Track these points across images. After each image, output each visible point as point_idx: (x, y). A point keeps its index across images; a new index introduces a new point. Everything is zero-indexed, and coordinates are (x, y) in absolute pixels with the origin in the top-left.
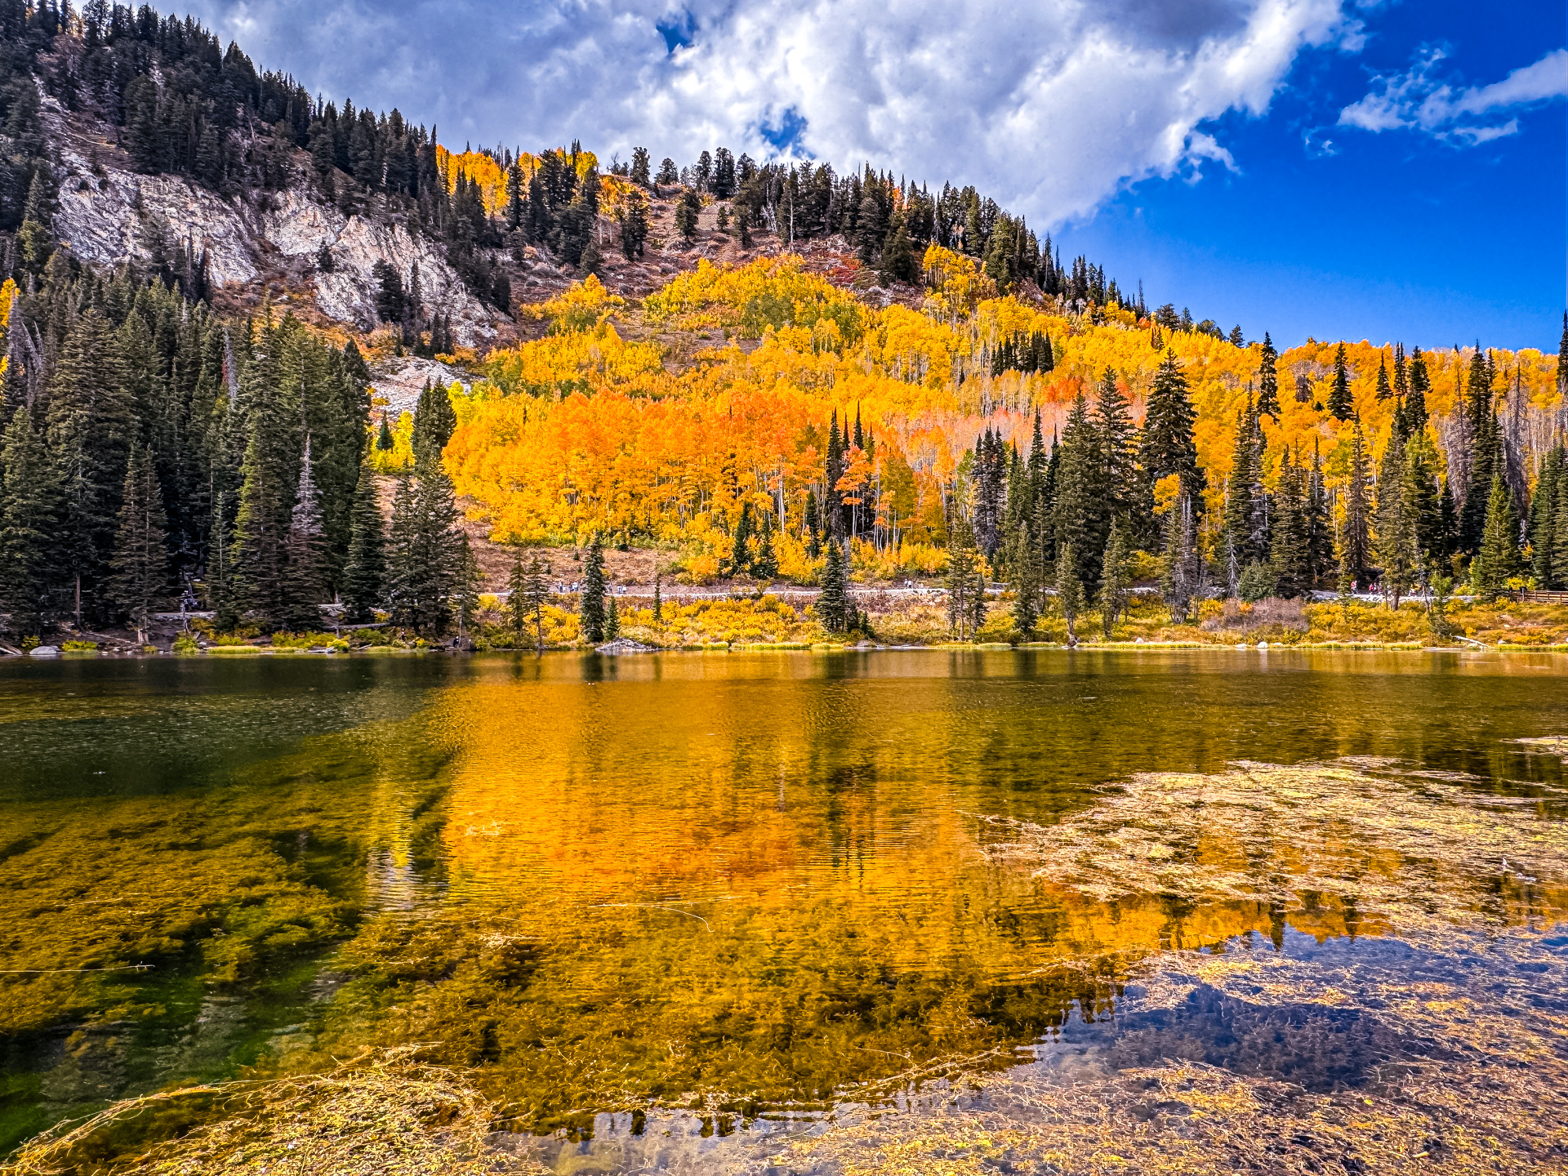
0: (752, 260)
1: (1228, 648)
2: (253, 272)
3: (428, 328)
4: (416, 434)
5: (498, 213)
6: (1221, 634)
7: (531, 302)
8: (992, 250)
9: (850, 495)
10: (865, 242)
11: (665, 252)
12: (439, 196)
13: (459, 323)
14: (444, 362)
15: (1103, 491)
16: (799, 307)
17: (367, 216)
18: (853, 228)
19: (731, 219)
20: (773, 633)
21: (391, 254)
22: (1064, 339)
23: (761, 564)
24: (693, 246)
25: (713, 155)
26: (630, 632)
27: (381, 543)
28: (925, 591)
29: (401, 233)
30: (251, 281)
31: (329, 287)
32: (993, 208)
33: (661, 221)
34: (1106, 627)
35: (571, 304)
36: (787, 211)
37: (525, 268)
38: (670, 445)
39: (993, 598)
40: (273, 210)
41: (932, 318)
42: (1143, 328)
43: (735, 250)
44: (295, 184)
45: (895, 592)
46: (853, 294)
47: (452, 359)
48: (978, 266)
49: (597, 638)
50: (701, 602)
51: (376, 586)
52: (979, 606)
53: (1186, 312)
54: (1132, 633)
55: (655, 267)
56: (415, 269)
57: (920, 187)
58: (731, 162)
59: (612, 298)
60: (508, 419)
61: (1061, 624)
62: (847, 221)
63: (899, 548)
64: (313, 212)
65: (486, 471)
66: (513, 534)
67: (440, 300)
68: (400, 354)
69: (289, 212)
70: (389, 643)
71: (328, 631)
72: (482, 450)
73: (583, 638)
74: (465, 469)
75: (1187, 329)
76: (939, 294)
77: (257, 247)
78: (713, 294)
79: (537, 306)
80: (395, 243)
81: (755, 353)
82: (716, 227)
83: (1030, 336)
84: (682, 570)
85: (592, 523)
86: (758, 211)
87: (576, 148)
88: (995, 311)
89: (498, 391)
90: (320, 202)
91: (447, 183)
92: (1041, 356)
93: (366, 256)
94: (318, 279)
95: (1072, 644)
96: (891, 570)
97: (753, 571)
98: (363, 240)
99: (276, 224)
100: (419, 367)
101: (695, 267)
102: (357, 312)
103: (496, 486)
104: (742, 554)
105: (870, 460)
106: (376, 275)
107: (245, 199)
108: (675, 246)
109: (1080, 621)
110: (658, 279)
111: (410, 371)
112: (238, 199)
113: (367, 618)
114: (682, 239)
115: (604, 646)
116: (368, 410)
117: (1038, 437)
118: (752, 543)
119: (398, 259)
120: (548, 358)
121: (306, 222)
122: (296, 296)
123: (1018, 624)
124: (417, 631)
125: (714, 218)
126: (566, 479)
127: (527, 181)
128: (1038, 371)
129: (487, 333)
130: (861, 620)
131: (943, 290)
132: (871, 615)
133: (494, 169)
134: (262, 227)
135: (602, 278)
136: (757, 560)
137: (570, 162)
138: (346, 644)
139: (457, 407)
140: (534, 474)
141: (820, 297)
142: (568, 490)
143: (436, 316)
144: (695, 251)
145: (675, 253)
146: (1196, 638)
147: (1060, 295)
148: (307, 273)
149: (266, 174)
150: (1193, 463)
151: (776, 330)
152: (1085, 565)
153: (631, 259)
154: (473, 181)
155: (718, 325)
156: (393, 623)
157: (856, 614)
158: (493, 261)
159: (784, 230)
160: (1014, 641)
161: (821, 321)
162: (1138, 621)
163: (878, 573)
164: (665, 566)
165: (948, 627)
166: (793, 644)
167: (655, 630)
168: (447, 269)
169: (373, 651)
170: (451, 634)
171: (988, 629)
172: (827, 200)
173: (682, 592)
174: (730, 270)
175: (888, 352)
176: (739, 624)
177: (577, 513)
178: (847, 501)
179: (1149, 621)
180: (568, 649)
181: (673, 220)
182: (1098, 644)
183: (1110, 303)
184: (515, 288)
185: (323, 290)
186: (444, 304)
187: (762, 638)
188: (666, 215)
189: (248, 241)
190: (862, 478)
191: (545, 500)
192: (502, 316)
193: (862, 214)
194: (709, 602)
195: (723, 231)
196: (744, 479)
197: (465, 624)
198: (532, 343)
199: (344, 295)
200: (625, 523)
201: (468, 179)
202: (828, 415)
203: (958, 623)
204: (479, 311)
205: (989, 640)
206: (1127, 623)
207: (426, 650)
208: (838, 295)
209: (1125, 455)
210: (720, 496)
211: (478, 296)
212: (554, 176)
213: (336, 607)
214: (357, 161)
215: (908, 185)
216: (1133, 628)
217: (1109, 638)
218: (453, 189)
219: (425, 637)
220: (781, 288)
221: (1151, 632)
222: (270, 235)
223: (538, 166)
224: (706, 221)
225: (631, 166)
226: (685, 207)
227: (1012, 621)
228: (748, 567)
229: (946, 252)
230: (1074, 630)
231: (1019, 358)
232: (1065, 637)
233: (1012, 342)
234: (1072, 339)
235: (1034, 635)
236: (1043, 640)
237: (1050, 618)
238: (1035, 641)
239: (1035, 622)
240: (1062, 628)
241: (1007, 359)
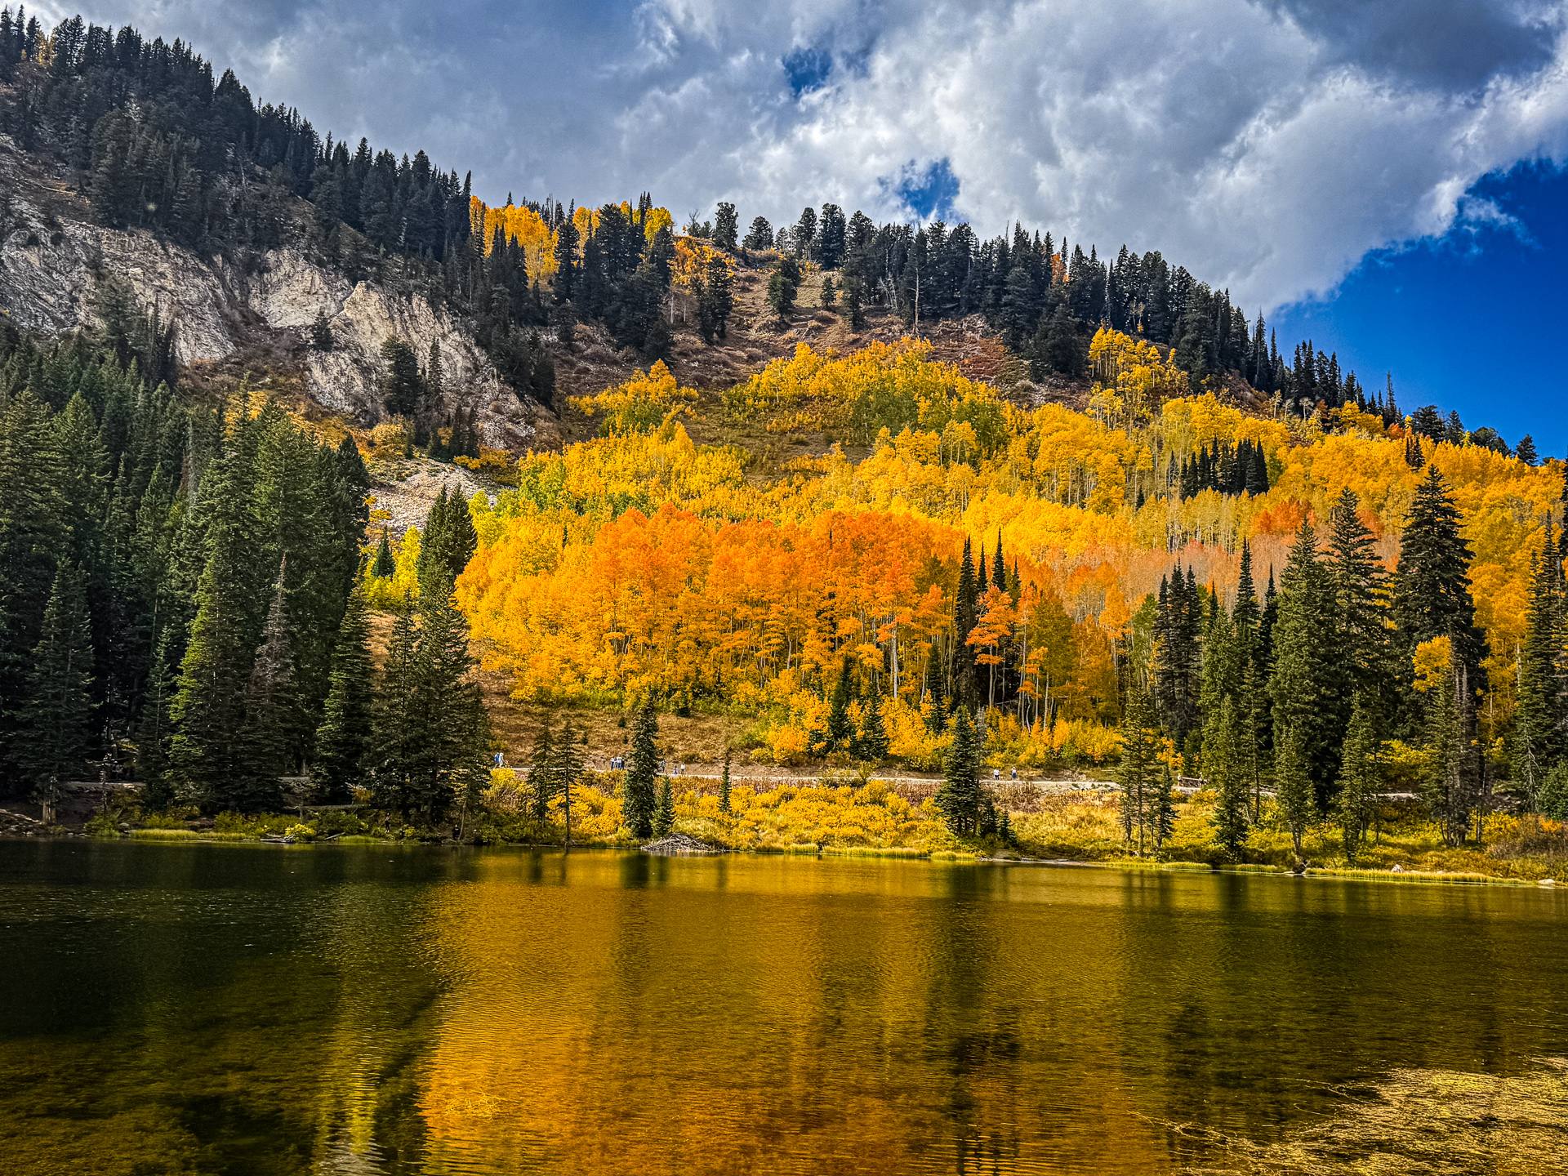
0: (864, 346)
1: (1530, 884)
2: (231, 347)
3: (448, 424)
4: (424, 557)
5: (543, 283)
6: (1516, 864)
7: (580, 393)
8: (1183, 332)
9: (986, 651)
10: (1013, 324)
11: (753, 334)
12: (471, 258)
13: (488, 418)
14: (466, 467)
15: (1341, 656)
16: (924, 405)
17: (379, 282)
18: (997, 304)
19: (840, 294)
20: (878, 834)
21: (405, 330)
22: (1283, 450)
23: (865, 740)
24: (789, 327)
25: (819, 213)
26: (687, 825)
27: (368, 698)
28: (1088, 785)
29: (420, 306)
30: (227, 359)
31: (325, 369)
32: (1184, 279)
33: (748, 295)
34: (1348, 848)
35: (630, 396)
36: (912, 283)
37: (573, 350)
38: (750, 577)
39: (1183, 799)
40: (261, 273)
41: (1100, 422)
42: (1394, 437)
43: (843, 332)
44: (291, 241)
45: (1046, 785)
46: (993, 391)
47: (475, 463)
48: (1164, 355)
49: (644, 832)
50: (783, 788)
51: (357, 754)
52: (1165, 810)
53: (1454, 416)
54: (1386, 858)
55: (739, 353)
56: (435, 348)
57: (1087, 253)
58: (841, 222)
59: (684, 390)
60: (543, 541)
61: (1282, 840)
62: (990, 297)
63: (1052, 725)
64: (309, 277)
65: (511, 605)
66: (541, 690)
67: (464, 388)
68: (410, 456)
69: (280, 274)
70: (368, 832)
71: (289, 813)
72: (507, 580)
73: (625, 832)
74: (484, 604)
75: (1456, 441)
76: (1110, 391)
77: (238, 317)
78: (812, 386)
79: (587, 399)
80: (410, 316)
81: (866, 463)
82: (819, 303)
83: (1235, 445)
84: (760, 744)
85: (645, 679)
86: (874, 283)
87: (646, 202)
88: (1186, 413)
89: (533, 506)
90: (320, 263)
91: (482, 245)
92: (1250, 473)
93: (374, 331)
94: (311, 359)
95: (1299, 870)
96: (1041, 755)
97: (855, 749)
98: (371, 311)
99: (264, 290)
100: (434, 473)
101: (791, 353)
102: (357, 401)
103: (522, 628)
104: (839, 725)
105: (1014, 606)
106: (385, 356)
107: (227, 259)
108: (765, 327)
109: (1309, 839)
110: (743, 368)
111: (422, 477)
112: (218, 259)
113: (345, 797)
114: (775, 318)
115: (653, 843)
116: (363, 525)
117: (1246, 583)
118: (854, 710)
119: (415, 337)
120: (598, 465)
121: (300, 287)
122: (282, 379)
123: (1221, 837)
124: (406, 816)
125: (817, 293)
126: (614, 621)
127: (581, 243)
128: (1245, 493)
129: (522, 431)
130: (999, 822)
131: (1115, 385)
132: (1014, 815)
133: (541, 227)
134: (246, 293)
135: (672, 366)
136: (860, 734)
137: (636, 220)
138: (310, 831)
139: (479, 524)
140: (576, 610)
141: (951, 393)
142: (615, 634)
143: (459, 409)
144: (791, 333)
145: (765, 335)
146: (1480, 868)
147: (1278, 393)
148: (298, 350)
149: (256, 229)
150: (1469, 622)
151: (894, 434)
152: (1314, 758)
153: (709, 342)
154: (514, 240)
155: (818, 427)
156: (374, 804)
157: (992, 812)
158: (535, 342)
159: (907, 308)
160: (1215, 860)
161: (953, 423)
162: (1393, 840)
163: (1023, 758)
164: (738, 739)
165: (1121, 835)
166: (905, 850)
167: (721, 824)
168: (476, 351)
169: (346, 841)
170: (451, 821)
171: (1179, 840)
172: (964, 270)
173: (759, 774)
174: (835, 357)
175: (1041, 464)
176: (834, 819)
177: (626, 665)
178: (983, 659)
179: (1411, 840)
180: (603, 846)
181: (765, 294)
182: (1337, 870)
183: (1347, 404)
184: (560, 374)
185: (317, 372)
186: (469, 394)
187: (863, 841)
188: (756, 287)
189: (227, 310)
190: (1003, 628)
191: (585, 647)
192: (543, 411)
193: (1010, 287)
194: (793, 789)
195: (828, 309)
196: (847, 626)
197: (470, 808)
198: (578, 445)
199: (343, 380)
200: (687, 679)
201: (508, 238)
202: (959, 546)
203: (1135, 831)
204: (514, 404)
205: (1178, 858)
206: (1379, 842)
207: (416, 843)
208: (975, 391)
209: (1372, 608)
210: (813, 648)
211: (513, 384)
212: (617, 236)
213: (302, 781)
214: (369, 215)
215: (1071, 250)
216: (1388, 851)
217: (1352, 863)
218: (488, 251)
219: (416, 825)
220: (900, 382)
221: (1412, 856)
222: (255, 304)
223: (596, 224)
224: (807, 297)
225: (714, 226)
226: (780, 279)
227: (1211, 833)
228: (847, 743)
229: (1120, 337)
230: (1302, 850)
231: (1219, 474)
232: (1289, 858)
233: (1210, 453)
234: (1293, 451)
235: (1245, 854)
236: (1257, 861)
237: (1267, 830)
238: (1245, 862)
239: (1245, 836)
240: (1284, 846)
241: (1202, 476)
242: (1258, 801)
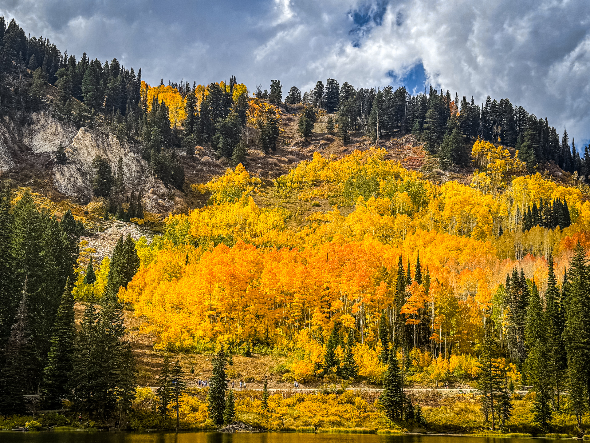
0: (350, 153)
2: (13, 164)
3: (127, 201)
4: (111, 273)
5: (179, 125)
7: (199, 183)
8: (523, 141)
9: (411, 317)
10: (429, 139)
11: (290, 148)
12: (140, 113)
13: (149, 197)
14: (136, 224)
16: (382, 183)
17: (91, 127)
18: (421, 129)
19: (337, 125)
20: (348, 420)
21: (105, 152)
22: (578, 205)
23: (345, 368)
24: (310, 144)
25: (325, 84)
26: (244, 417)
27: (71, 351)
28: (468, 390)
29: (113, 139)
30: (10, 171)
31: (62, 174)
32: (522, 112)
33: (288, 128)
35: (225, 183)
36: (375, 119)
37: (195, 160)
38: (283, 279)
39: (519, 398)
40: (29, 125)
41: (478, 191)
43: (339, 146)
44: (45, 107)
46: (420, 175)
47: (141, 221)
48: (513, 154)
49: (219, 421)
50: (298, 395)
51: (65, 382)
52: (506, 404)
55: (283, 158)
56: (120, 161)
57: (469, 101)
58: (337, 88)
59: (253, 180)
60: (175, 263)
61: (571, 420)
62: (417, 125)
63: (449, 358)
64: (54, 126)
65: (156, 298)
66: (170, 344)
67: (136, 182)
68: (107, 219)
69: (39, 125)
70: (70, 424)
71: (29, 414)
72: (155, 284)
73: (209, 422)
74: (142, 297)
76: (483, 174)
77: (16, 148)
78: (323, 175)
79: (202, 185)
80: (108, 145)
81: (350, 215)
82: (326, 131)
83: (552, 201)
84: (288, 371)
85: (226, 336)
86: (355, 120)
87: (233, 81)
88: (526, 185)
89: (171, 243)
90: (61, 119)
91: (146, 105)
92: (560, 217)
93: (88, 153)
94: (55, 169)
95: (580, 436)
96: (443, 375)
97: (339, 373)
98: (87, 143)
99: (31, 133)
100: (119, 227)
101: (311, 158)
102: (79, 190)
103: (162, 310)
104: (331, 360)
105: (427, 293)
106: (94, 166)
107: (11, 118)
108: (297, 144)
109: (586, 419)
110: (285, 167)
111: (113, 230)
112: (7, 118)
113: (58, 405)
114: (302, 139)
115: (224, 427)
116: (76, 257)
117: (552, 277)
118: (339, 351)
119: (110, 156)
120: (207, 220)
121: (49, 131)
122: (39, 180)
123: (537, 418)
124: (91, 415)
125: (325, 125)
126: (211, 305)
127: (199, 103)
128: (558, 227)
129: (166, 203)
130: (415, 412)
131: (487, 170)
132: (424, 408)
133: (178, 97)
134: (21, 136)
135: (247, 167)
136: (342, 364)
137: (228, 90)
138: (39, 424)
139: (141, 254)
140: (189, 300)
141: (397, 177)
142: (211, 312)
143: (133, 193)
144: (311, 147)
145: (297, 149)
147: (576, 172)
148: (49, 164)
149: (26, 102)
151: (366, 200)
153: (267, 153)
154: (163, 103)
155: (326, 196)
156: (74, 409)
157: (411, 406)
158: (174, 155)
159: (373, 132)
160: (534, 432)
161: (398, 193)
163: (432, 376)
164: (276, 368)
165: (483, 419)
166: (362, 429)
167: (263, 416)
168: (142, 162)
169: (58, 429)
171: (515, 420)
172: (403, 111)
173: (286, 387)
174: (335, 159)
175: (446, 213)
176: (325, 412)
177: (217, 329)
178: (410, 321)
180: (197, 430)
181: (297, 127)
184: (187, 173)
185: (58, 176)
186: (139, 184)
187: (340, 424)
188: (292, 123)
189: (11, 145)
190: (420, 305)
191: (194, 319)
192: (178, 192)
193: (427, 120)
194: (304, 396)
195: (331, 134)
196: (336, 305)
197: (125, 410)
198: (197, 210)
199: (72, 180)
200: (250, 336)
201: (160, 102)
202: (397, 260)
203: (490, 417)
204: (163, 189)
205: (514, 431)
207: (95, 430)
208: (410, 175)
210: (317, 317)
211: (162, 179)
212: (217, 100)
213: (36, 397)
214: (87, 92)
215: (460, 99)
218: (150, 109)
219: (95, 420)
220: (370, 171)
222: (26, 141)
223: (207, 93)
224: (319, 128)
225: (269, 92)
226: (305, 119)
227: (531, 416)
228: (335, 369)
229: (488, 145)
230: (582, 425)
231: (544, 217)
232: (575, 429)
233: (538, 206)
235: (551, 428)
236: (558, 432)
237: (564, 414)
238: (551, 432)
239: (550, 418)
240: (573, 423)
241: (534, 218)
242: (558, 398)
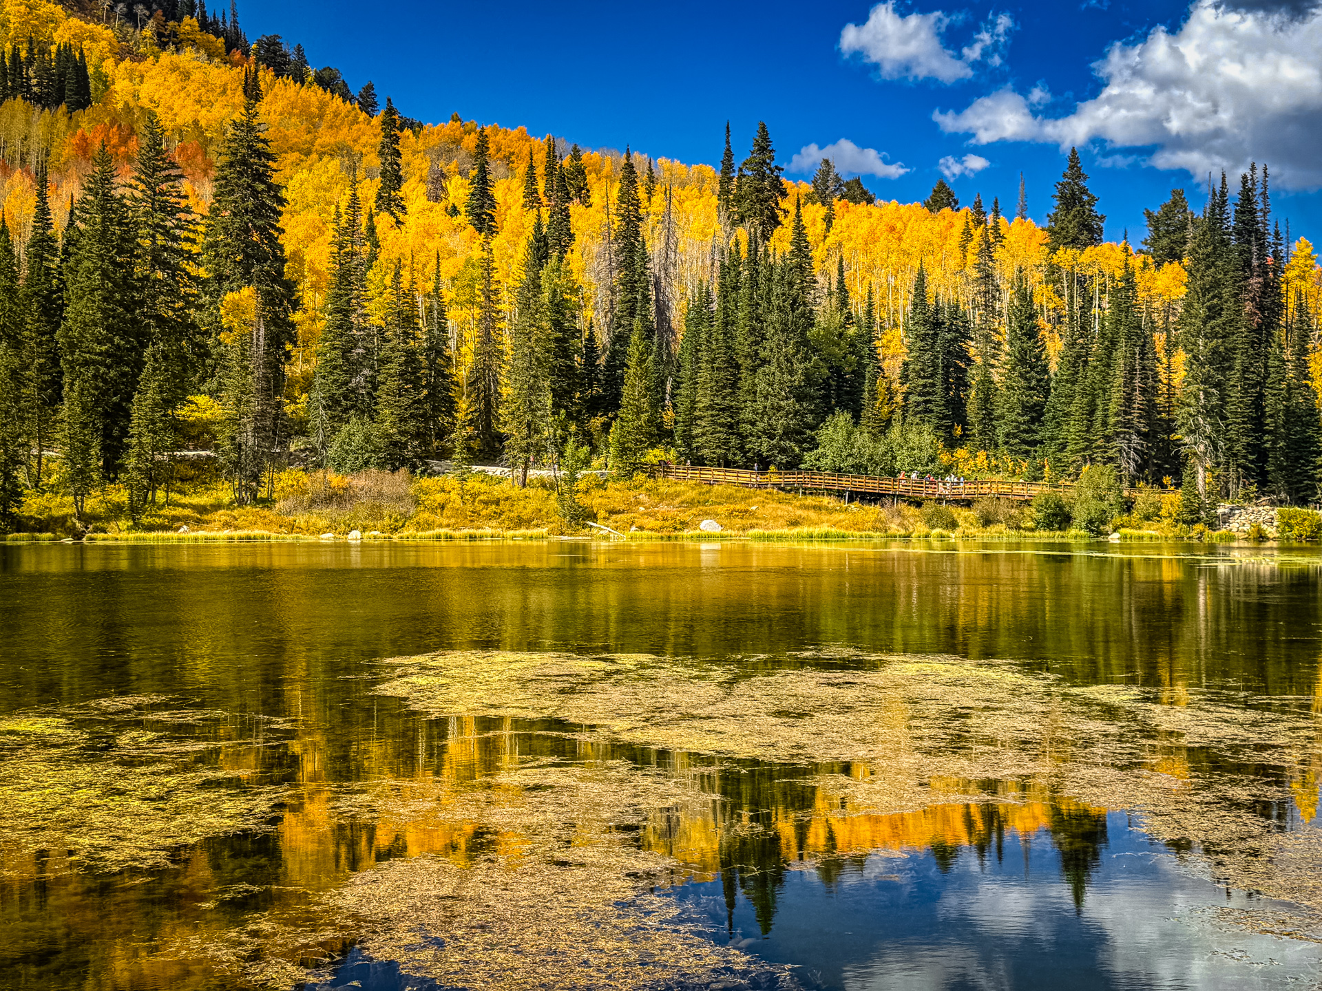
1: (311, 539)
6: (301, 519)
15: (142, 303)
22: (109, 63)
34: (134, 511)
42: (234, 65)
53: (299, 50)
54: (176, 519)
61: (62, 505)
75: (300, 78)
83: (53, 48)
92: (70, 86)
95: (78, 536)
109: (92, 503)
117: (43, 212)
128: (63, 108)
146: (267, 525)
152: (106, 415)
162: (185, 500)
179: (204, 500)
182: (121, 534)
183: (187, 19)
206: (169, 503)
216: (178, 512)
217: (136, 526)
221: (202, 514)
230: (85, 514)
231: (34, 81)
232: (69, 524)
233: (23, 54)
234: (122, 65)
235: (19, 522)
236: (33, 530)
237: (48, 495)
238: (18, 531)
239: (20, 502)
240: (65, 511)
241: (13, 81)
242: (39, 463)
